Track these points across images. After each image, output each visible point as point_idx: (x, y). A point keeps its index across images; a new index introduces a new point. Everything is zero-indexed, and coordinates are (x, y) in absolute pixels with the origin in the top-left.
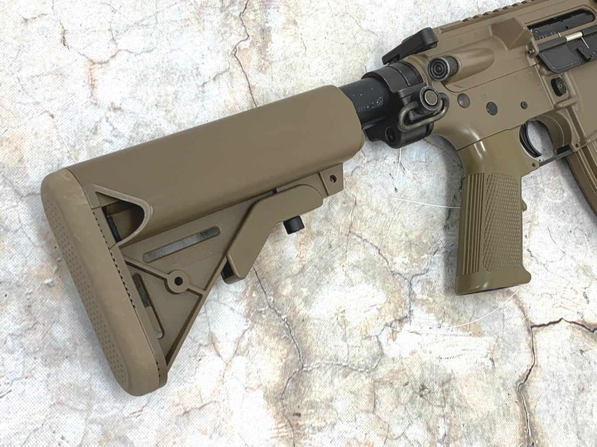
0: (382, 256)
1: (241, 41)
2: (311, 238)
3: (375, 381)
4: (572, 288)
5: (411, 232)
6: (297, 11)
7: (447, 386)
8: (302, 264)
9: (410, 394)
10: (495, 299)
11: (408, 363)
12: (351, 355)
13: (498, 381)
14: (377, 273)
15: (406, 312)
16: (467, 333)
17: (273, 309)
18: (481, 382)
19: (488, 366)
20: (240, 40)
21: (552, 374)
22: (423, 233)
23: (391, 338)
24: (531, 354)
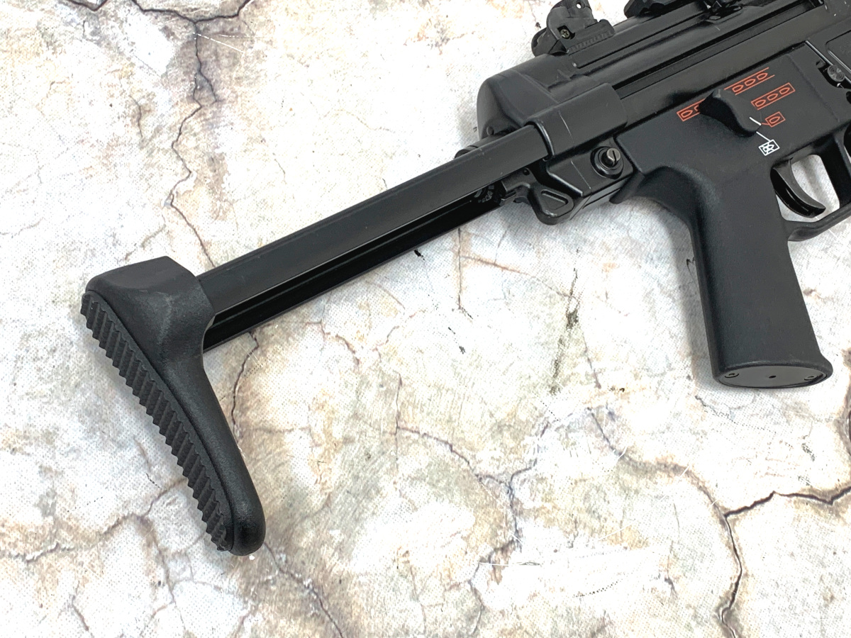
0: (457, 453)
1: (178, 183)
2: (335, 450)
4: (781, 442)
5: (498, 409)
6: (262, 123)
8: (326, 494)
10: (656, 483)
11: (527, 613)
12: (430, 619)
13: (686, 612)
14: (453, 482)
15: (511, 534)
16: (619, 545)
17: (288, 572)
18: (659, 621)
19: (664, 593)
20: (177, 181)
21: (774, 583)
22: (518, 405)
23: (492, 580)
24: (732, 558)
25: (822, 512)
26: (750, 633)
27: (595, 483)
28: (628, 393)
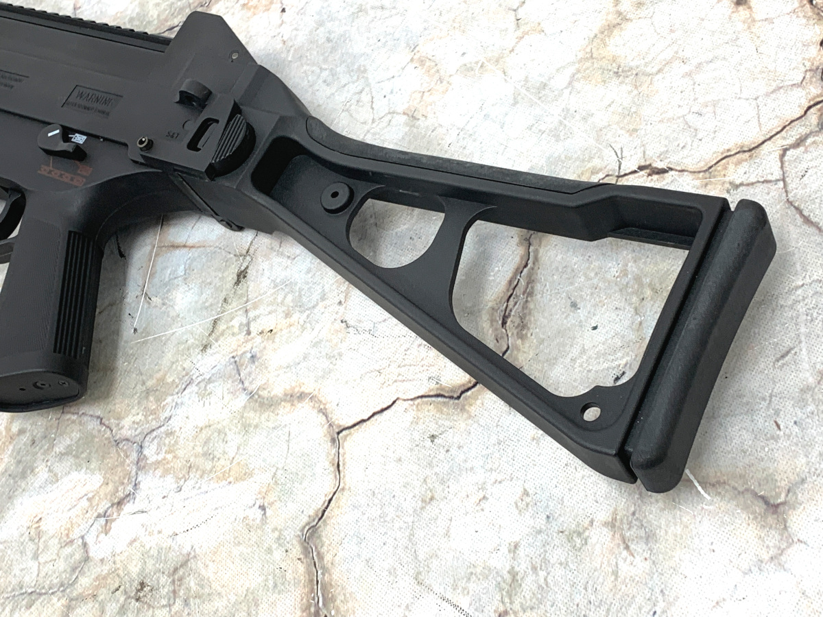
0: (105, 425)
3: (72, 600)
5: (151, 376)
7: (181, 572)
9: (121, 602)
10: (278, 414)
11: (123, 558)
12: (42, 574)
13: (270, 536)
14: (94, 450)
15: (130, 488)
16: (224, 481)
18: (241, 548)
19: (253, 520)
21: (370, 493)
22: (169, 370)
23: (102, 532)
24: (332, 476)
25: (445, 410)
26: (330, 548)
27: (219, 426)
28: (276, 333)
